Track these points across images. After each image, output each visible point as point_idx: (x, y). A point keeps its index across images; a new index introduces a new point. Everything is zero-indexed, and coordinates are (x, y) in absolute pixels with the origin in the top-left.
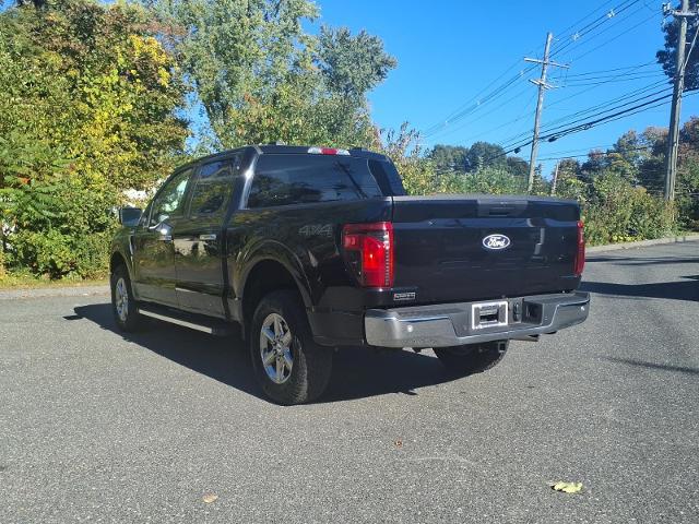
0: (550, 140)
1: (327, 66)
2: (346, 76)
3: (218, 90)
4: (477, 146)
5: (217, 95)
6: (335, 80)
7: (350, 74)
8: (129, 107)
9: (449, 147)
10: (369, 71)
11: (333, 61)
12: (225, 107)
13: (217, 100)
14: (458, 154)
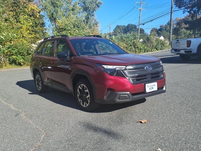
0: (143, 25)
1: (83, 5)
2: (88, 7)
4: (129, 25)
6: (86, 9)
8: (31, 24)
9: (121, 26)
10: (95, 6)
11: (84, 3)
12: (55, 19)
13: (53, 17)
14: (123, 28)
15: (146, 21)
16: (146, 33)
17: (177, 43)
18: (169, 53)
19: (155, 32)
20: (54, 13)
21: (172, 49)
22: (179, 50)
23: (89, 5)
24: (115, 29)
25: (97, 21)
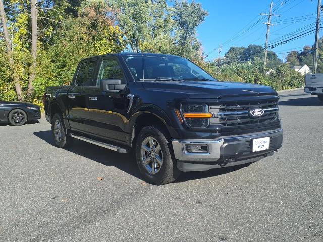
0: (272, 48)
1: (178, 18)
2: (186, 21)
3: (134, 34)
4: (250, 47)
5: (134, 36)
6: (182, 24)
7: (188, 20)
9: (237, 48)
10: (196, 19)
11: (180, 15)
12: (137, 41)
13: (134, 38)
14: (241, 51)
15: (278, 43)
16: (279, 60)
17: (312, 78)
18: (303, 92)
19: (294, 58)
20: (137, 31)
21: (307, 87)
22: (315, 89)
23: (187, 18)
24: (228, 52)
25: (199, 41)
